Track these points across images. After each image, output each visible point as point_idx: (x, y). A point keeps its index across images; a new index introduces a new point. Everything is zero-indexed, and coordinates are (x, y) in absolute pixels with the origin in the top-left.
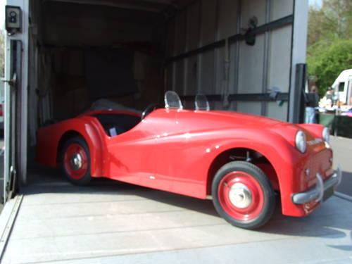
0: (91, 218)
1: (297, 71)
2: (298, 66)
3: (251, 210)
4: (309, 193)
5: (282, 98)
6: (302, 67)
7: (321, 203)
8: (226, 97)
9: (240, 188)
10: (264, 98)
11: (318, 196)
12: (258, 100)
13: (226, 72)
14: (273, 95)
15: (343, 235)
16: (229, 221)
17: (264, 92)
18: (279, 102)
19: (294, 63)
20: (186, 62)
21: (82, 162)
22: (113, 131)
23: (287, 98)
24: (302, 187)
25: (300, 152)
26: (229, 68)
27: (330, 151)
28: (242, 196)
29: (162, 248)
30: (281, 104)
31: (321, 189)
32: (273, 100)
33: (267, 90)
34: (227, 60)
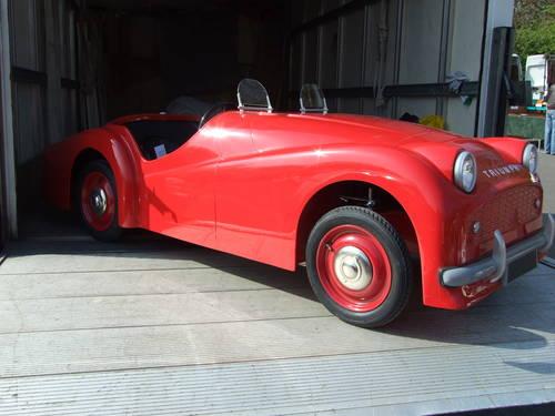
0: (98, 300)
1: (496, 42)
2: (497, 30)
3: (369, 295)
4: (477, 267)
5: (469, 90)
6: (504, 32)
7: (505, 283)
8: (380, 91)
9: (352, 255)
10: (441, 91)
11: (495, 273)
12: (430, 96)
13: (382, 46)
14: (455, 86)
15: (541, 342)
16: (334, 311)
17: (441, 81)
18: (464, 99)
19: (491, 26)
20: (321, 30)
21: (107, 202)
22: (160, 149)
23: (477, 92)
24: (463, 256)
25: (463, 191)
26: (386, 41)
27: (538, 187)
28: (355, 269)
29: (197, 360)
30: (468, 102)
31: (502, 260)
32: (455, 95)
33: (445, 77)
34: (384, 27)
